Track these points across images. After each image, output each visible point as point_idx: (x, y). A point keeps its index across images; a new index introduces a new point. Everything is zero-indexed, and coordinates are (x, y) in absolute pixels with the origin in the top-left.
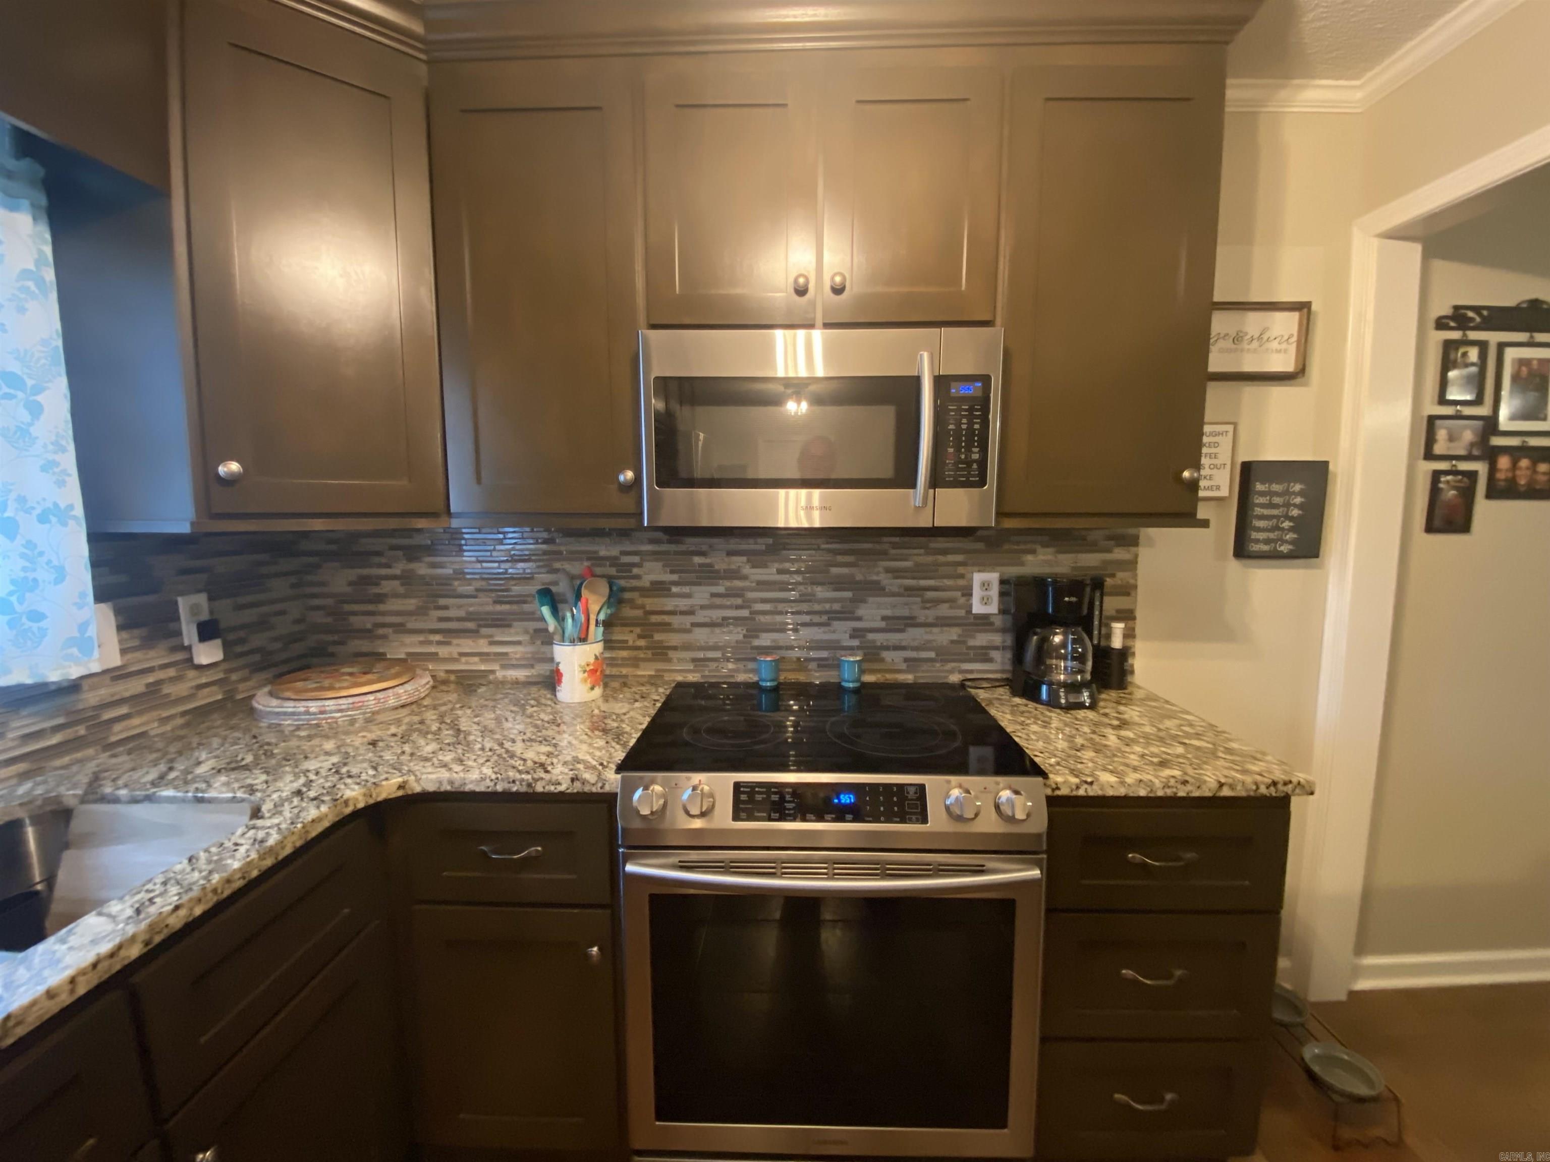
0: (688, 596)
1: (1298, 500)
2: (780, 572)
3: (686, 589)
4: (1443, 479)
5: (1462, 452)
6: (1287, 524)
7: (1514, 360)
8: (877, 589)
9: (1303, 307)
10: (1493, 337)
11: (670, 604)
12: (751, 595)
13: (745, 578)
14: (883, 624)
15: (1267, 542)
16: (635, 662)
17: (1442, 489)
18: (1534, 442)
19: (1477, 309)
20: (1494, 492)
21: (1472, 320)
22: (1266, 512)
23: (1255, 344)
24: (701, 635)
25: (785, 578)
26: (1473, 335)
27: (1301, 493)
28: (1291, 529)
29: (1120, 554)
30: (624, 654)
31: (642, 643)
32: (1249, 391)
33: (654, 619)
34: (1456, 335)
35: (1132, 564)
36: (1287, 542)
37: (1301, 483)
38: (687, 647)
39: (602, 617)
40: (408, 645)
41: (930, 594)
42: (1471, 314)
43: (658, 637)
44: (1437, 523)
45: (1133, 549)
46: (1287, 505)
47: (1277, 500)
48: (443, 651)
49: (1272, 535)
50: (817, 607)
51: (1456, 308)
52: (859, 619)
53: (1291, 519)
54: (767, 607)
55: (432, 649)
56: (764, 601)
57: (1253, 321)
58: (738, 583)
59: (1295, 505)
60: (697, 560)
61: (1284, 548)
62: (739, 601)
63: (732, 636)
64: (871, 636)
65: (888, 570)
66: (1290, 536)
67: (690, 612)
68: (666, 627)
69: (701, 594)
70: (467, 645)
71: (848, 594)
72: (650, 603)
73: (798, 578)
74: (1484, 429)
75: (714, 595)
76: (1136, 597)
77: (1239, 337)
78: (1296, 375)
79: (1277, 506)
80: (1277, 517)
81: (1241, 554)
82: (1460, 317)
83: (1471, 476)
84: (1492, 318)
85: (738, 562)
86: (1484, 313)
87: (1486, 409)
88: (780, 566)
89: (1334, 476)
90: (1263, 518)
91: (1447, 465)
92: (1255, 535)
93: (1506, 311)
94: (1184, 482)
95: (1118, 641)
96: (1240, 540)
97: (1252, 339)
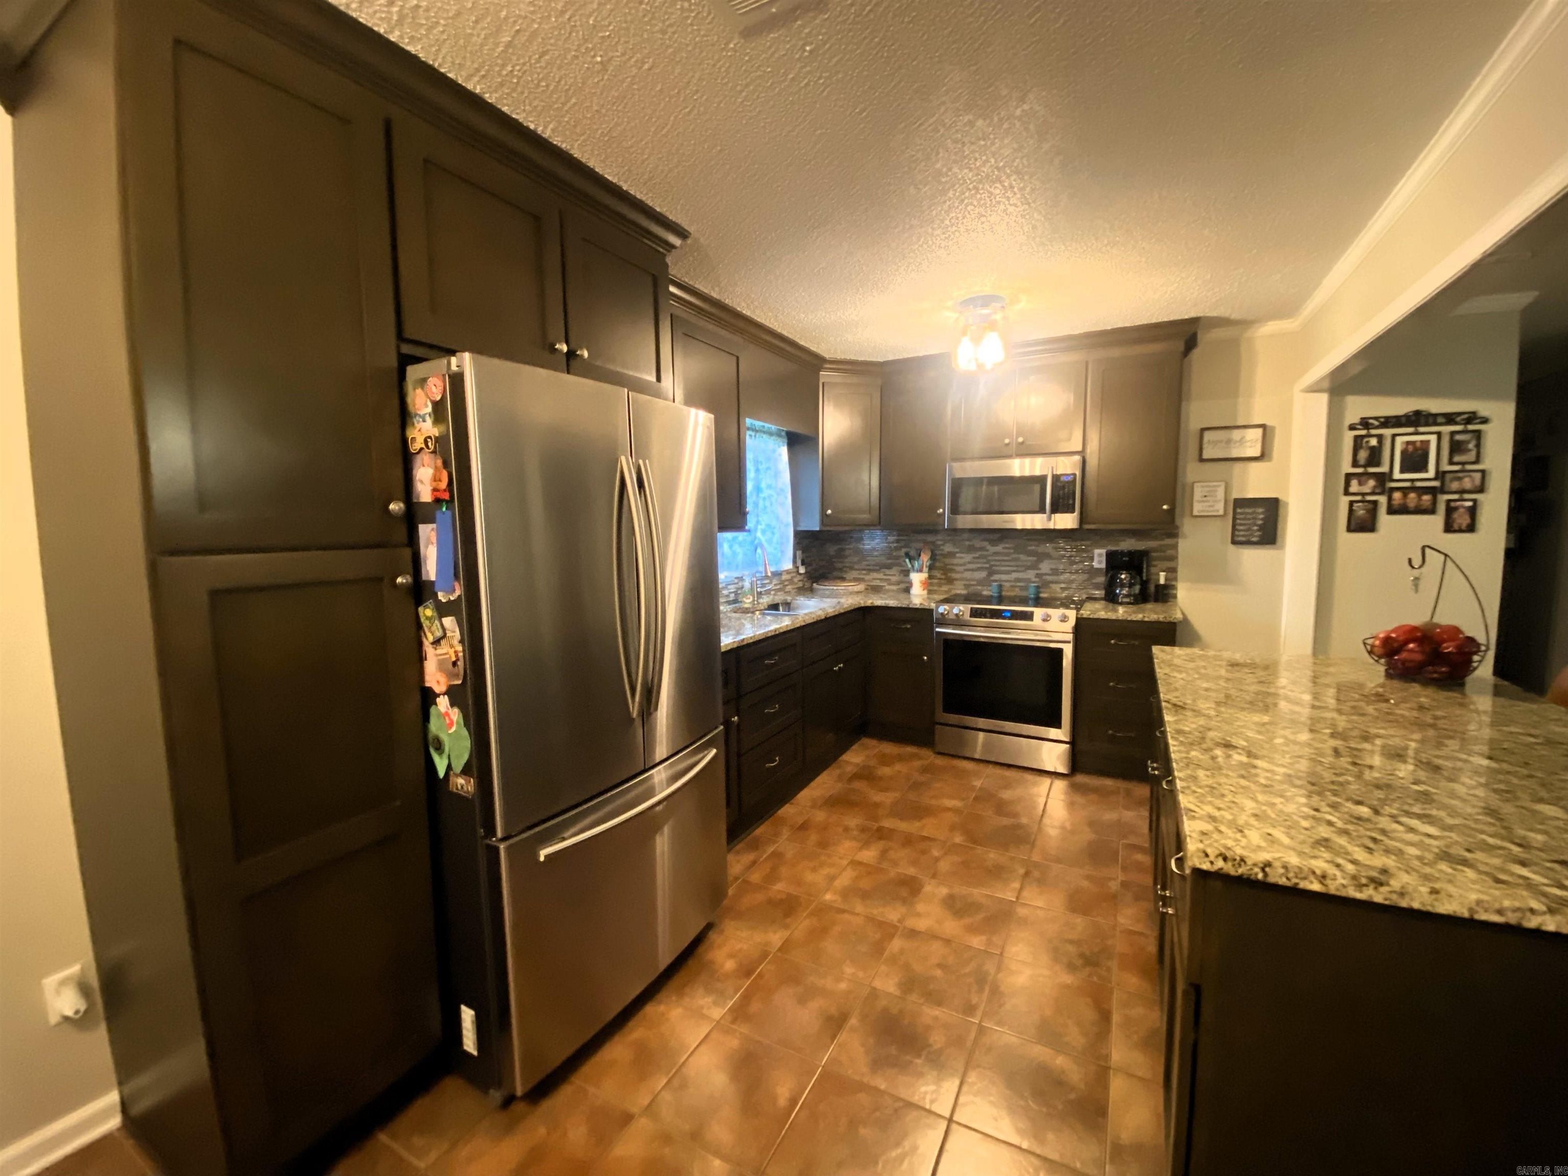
0: (963, 558)
1: (1261, 516)
2: (1004, 548)
3: (962, 555)
4: (1356, 505)
5: (1368, 491)
6: (1255, 528)
7: (1403, 443)
8: (1047, 556)
9: (1263, 426)
10: (1388, 432)
11: (955, 561)
12: (990, 558)
13: (987, 550)
14: (1050, 572)
15: (1243, 536)
16: (940, 585)
17: (1355, 510)
18: (1419, 484)
19: (1376, 418)
20: (1391, 511)
21: (1372, 424)
22: (1242, 522)
23: (1238, 444)
24: (967, 575)
25: (1006, 551)
26: (1373, 432)
27: (1262, 513)
28: (1258, 530)
29: (1168, 542)
30: (936, 581)
31: (943, 577)
32: (1238, 466)
33: (949, 567)
34: (1364, 432)
35: (1175, 547)
36: (1256, 536)
37: (1262, 508)
38: (962, 579)
39: (929, 563)
40: (854, 574)
41: (1073, 559)
42: (1371, 421)
43: (949, 574)
44: (1352, 527)
45: (1176, 540)
46: (1255, 518)
47: (1249, 516)
48: (867, 577)
49: (1246, 533)
50: (1020, 564)
51: (1362, 419)
52: (1040, 569)
53: (1257, 525)
54: (998, 563)
55: (861, 576)
56: (996, 560)
57: (1236, 434)
58: (985, 553)
59: (1259, 519)
60: (967, 543)
61: (1255, 539)
62: (985, 561)
63: (982, 575)
64: (1045, 577)
65: (1054, 548)
66: (1257, 533)
67: (964, 565)
68: (952, 570)
69: (968, 557)
70: (875, 575)
71: (1035, 559)
72: (947, 561)
73: (1012, 551)
74: (1382, 479)
75: (974, 558)
76: (1177, 562)
77: (1229, 441)
78: (1261, 457)
79: (1249, 519)
80: (1249, 524)
81: (1234, 542)
82: (1365, 423)
83: (1375, 503)
84: (1387, 422)
85: (986, 544)
86: (1382, 420)
87: (1384, 469)
88: (1003, 546)
89: (1286, 504)
90: (1241, 525)
91: (1359, 498)
92: (1237, 533)
93: (1397, 418)
94: (1164, 510)
95: (1162, 581)
96: (1234, 536)
97: (1236, 442)
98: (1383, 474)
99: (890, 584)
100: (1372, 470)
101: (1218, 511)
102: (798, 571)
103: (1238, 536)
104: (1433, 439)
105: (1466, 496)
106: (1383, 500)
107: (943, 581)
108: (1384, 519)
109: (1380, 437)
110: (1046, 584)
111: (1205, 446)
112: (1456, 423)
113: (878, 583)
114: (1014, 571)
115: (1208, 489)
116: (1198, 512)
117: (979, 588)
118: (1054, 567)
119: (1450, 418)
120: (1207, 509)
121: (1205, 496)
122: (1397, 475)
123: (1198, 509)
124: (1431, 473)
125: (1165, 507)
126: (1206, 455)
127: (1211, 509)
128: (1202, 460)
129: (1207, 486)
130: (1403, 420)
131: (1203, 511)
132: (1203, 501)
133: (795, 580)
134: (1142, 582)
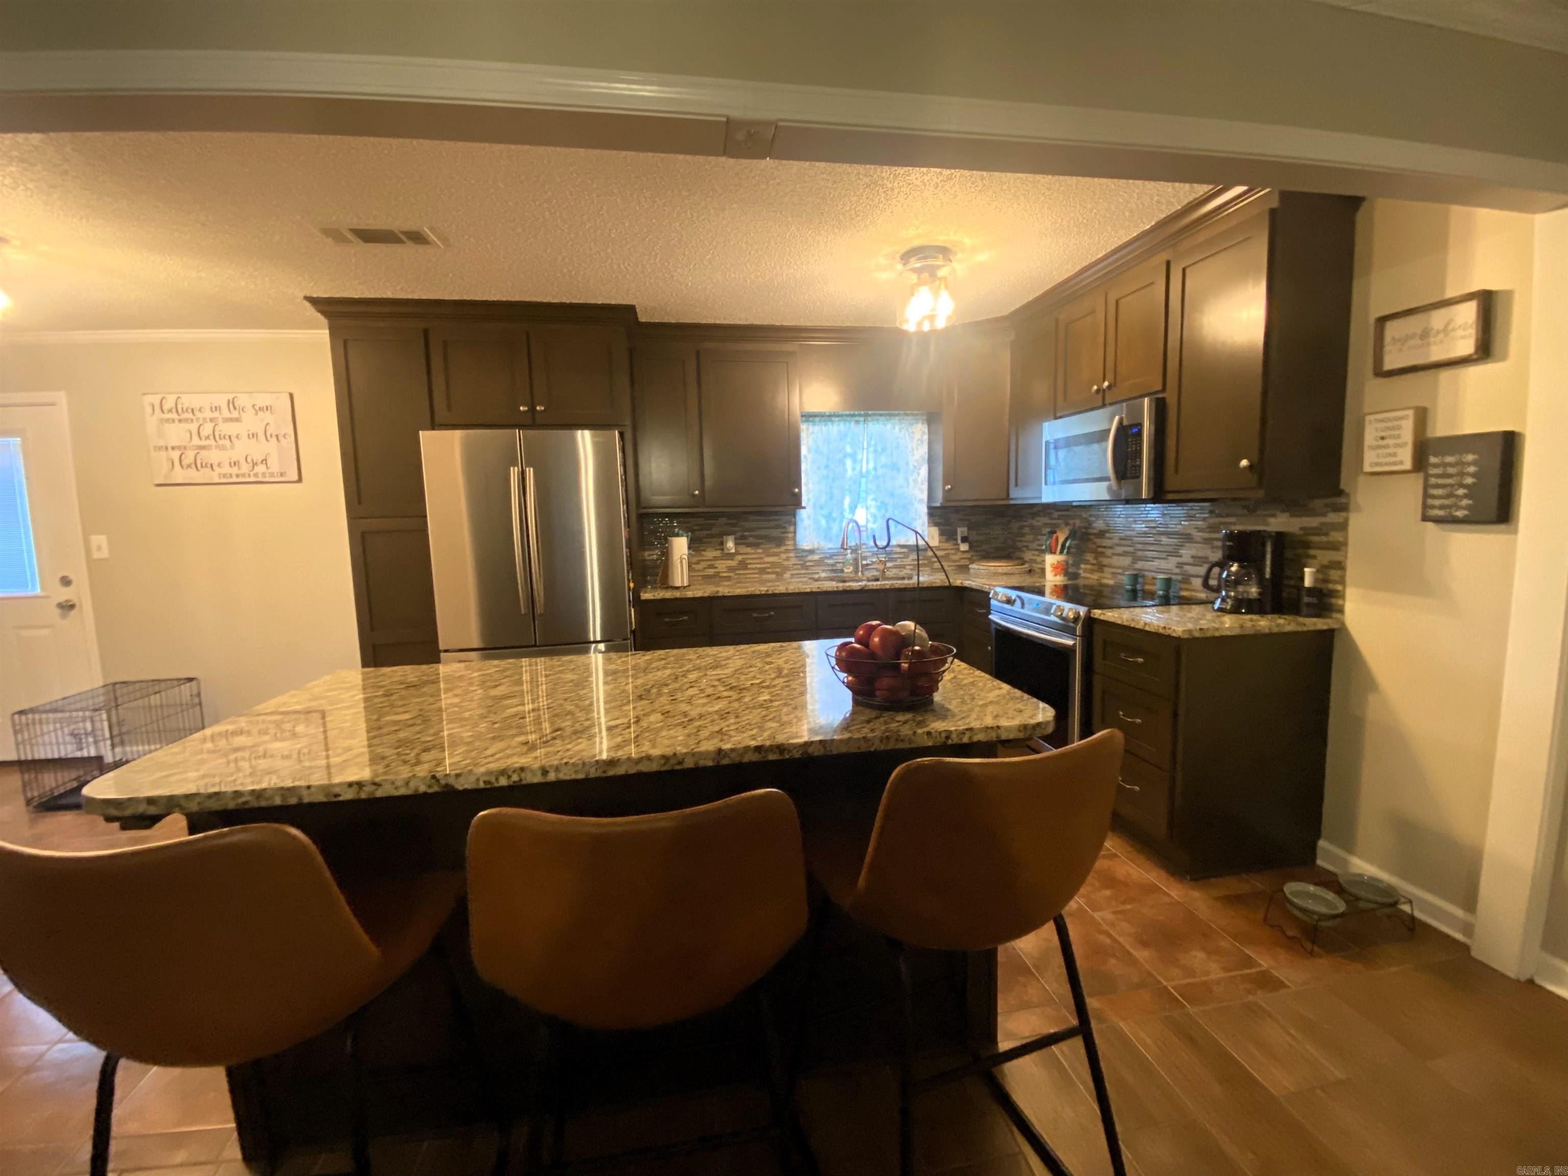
0: (1111, 538)
1: (1472, 469)
6: (1461, 492)
9: (1485, 295)
11: (1104, 542)
12: (1134, 539)
13: (1132, 530)
15: (1442, 507)
22: (1440, 481)
23: (1441, 336)
24: (1116, 561)
25: (1148, 530)
27: (1474, 463)
28: (1466, 496)
29: (1332, 517)
30: (1089, 567)
31: (1094, 562)
32: (1445, 375)
33: (1100, 550)
35: (1343, 527)
36: (1462, 508)
37: (1474, 453)
39: (1067, 545)
43: (1100, 559)
45: (1343, 514)
46: (1462, 474)
47: (1450, 471)
49: (1446, 502)
50: (1161, 549)
53: (1465, 486)
54: (1140, 546)
57: (1437, 318)
58: (1130, 533)
59: (1469, 474)
61: (1460, 514)
62: (1130, 543)
64: (1186, 568)
65: (1195, 527)
66: (1465, 502)
67: (1111, 548)
68: (1102, 554)
69: (1115, 538)
72: (1099, 541)
75: (1121, 539)
76: (1346, 552)
77: (1425, 334)
78: (1486, 352)
79: (1450, 476)
80: (1452, 486)
81: (1425, 518)
89: (1527, 442)
90: (1437, 486)
92: (1430, 501)
94: (1245, 468)
95: (1308, 582)
96: (1425, 506)
97: (1438, 332)
101: (1401, 463)
102: (958, 549)
103: (1433, 507)
107: (1093, 567)
110: (1185, 577)
111: (1388, 348)
114: (1157, 558)
115: (1383, 425)
116: (1371, 465)
117: (1123, 577)
118: (1192, 554)
120: (1384, 460)
121: (1383, 438)
123: (1371, 460)
125: (1244, 463)
126: (1388, 365)
127: (1392, 459)
128: (1381, 373)
129: (1382, 421)
131: (1377, 464)
132: (1379, 447)
133: (954, 557)
134: (1261, 582)
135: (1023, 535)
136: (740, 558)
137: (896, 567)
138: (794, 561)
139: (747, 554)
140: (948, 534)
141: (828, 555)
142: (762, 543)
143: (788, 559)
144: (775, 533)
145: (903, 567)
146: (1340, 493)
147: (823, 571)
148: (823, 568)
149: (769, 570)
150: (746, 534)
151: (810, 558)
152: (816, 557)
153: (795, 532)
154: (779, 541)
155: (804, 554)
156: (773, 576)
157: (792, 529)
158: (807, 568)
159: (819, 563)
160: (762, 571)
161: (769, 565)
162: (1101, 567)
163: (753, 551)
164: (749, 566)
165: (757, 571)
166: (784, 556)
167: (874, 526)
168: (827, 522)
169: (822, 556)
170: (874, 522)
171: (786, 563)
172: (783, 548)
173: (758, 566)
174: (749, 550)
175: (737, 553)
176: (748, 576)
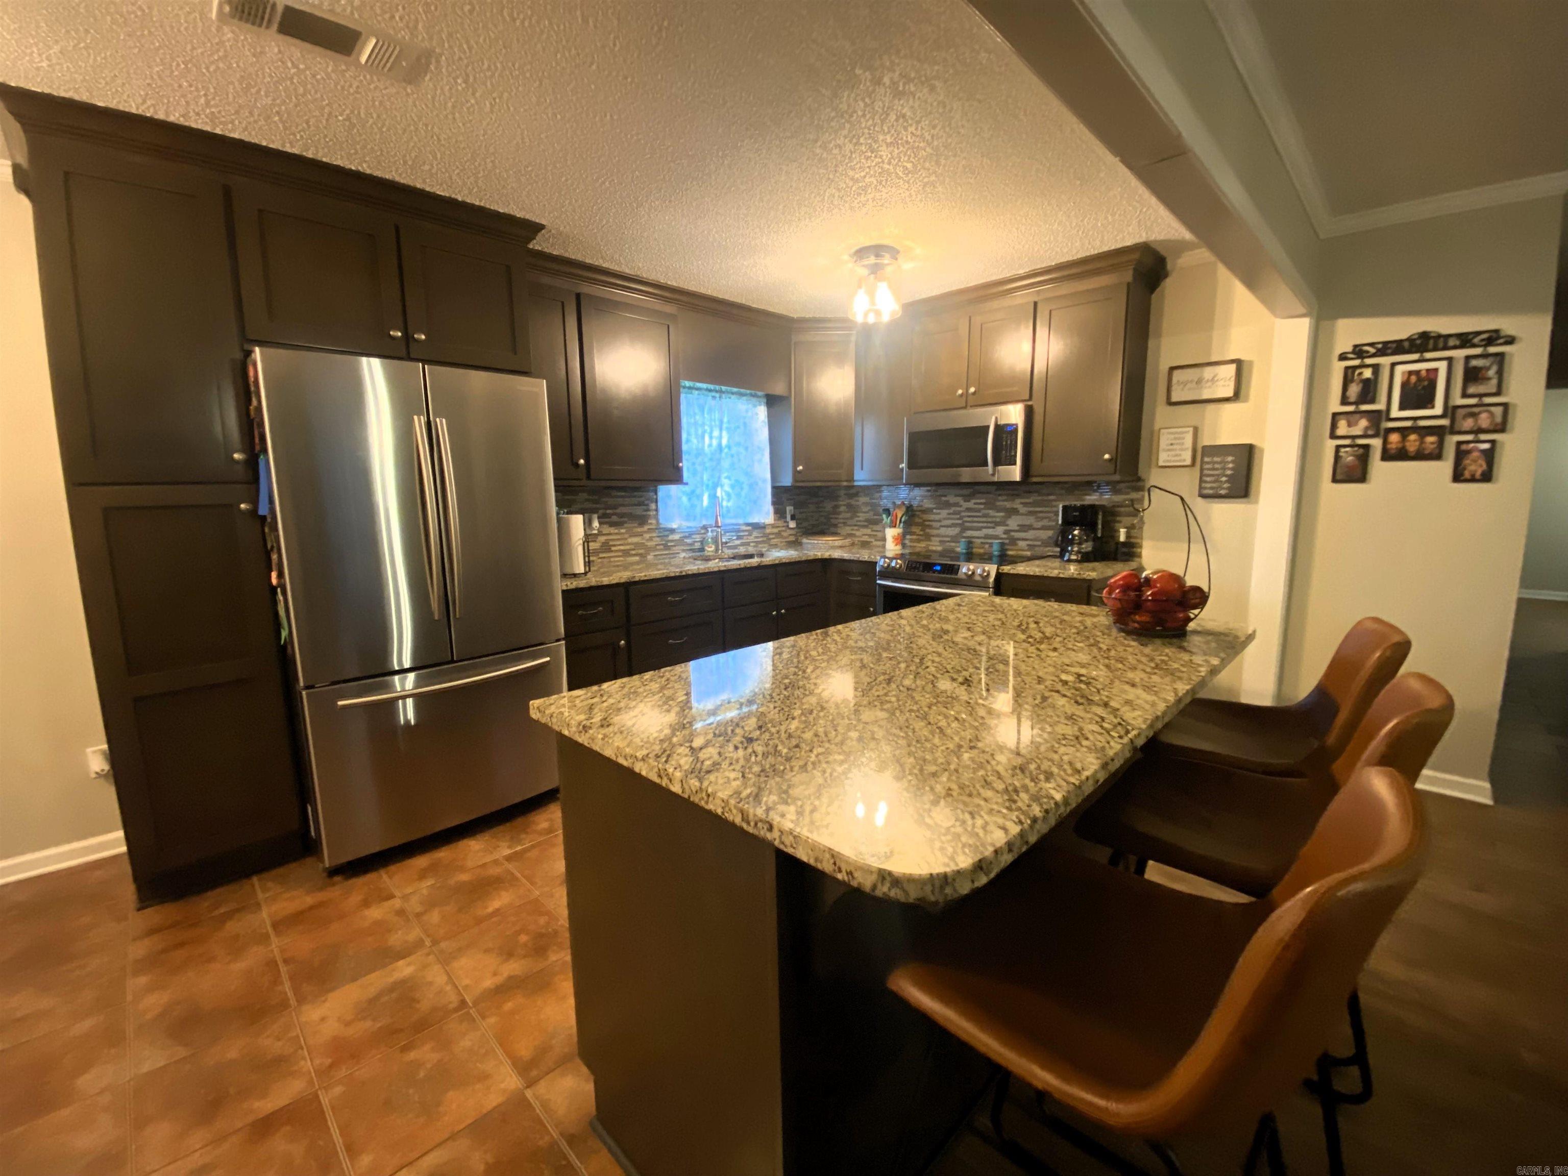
0: (939, 514)
1: (1231, 465)
2: (975, 504)
3: (938, 511)
4: (1343, 450)
5: (1360, 433)
6: (1224, 479)
7: (1403, 373)
8: (1015, 512)
9: (1239, 363)
10: (1385, 361)
11: (932, 517)
12: (963, 514)
13: (960, 506)
14: (1017, 528)
15: (1211, 488)
16: (919, 541)
18: (1422, 423)
19: (1371, 345)
20: (1387, 456)
21: (1368, 352)
22: (1211, 472)
23: (1209, 384)
24: (943, 531)
25: (977, 506)
26: (1369, 361)
27: (1232, 462)
29: (1134, 495)
30: (914, 537)
32: (1211, 407)
33: (927, 523)
34: (1357, 362)
35: (1140, 501)
36: (1224, 488)
37: (1232, 456)
38: (938, 536)
39: (903, 519)
40: (846, 529)
41: (1041, 515)
42: (1366, 348)
43: (928, 530)
44: (1338, 477)
45: (1143, 493)
46: (1224, 469)
47: (1217, 466)
48: (857, 533)
49: (1214, 485)
50: (990, 520)
51: (1356, 346)
52: (1007, 525)
53: (1226, 476)
54: (970, 519)
56: (969, 516)
57: (1208, 372)
58: (959, 509)
59: (1229, 469)
60: (944, 499)
61: (1223, 492)
62: (958, 517)
63: (954, 531)
64: (1013, 534)
65: (1022, 503)
66: (1226, 485)
67: (940, 521)
68: (930, 527)
69: (944, 513)
70: (864, 531)
71: (1002, 514)
72: (926, 517)
73: (982, 506)
74: (1376, 417)
75: (949, 514)
76: (1143, 518)
77: (1199, 381)
78: (1237, 396)
79: (1217, 469)
80: (1218, 475)
81: (1203, 495)
82: (1359, 351)
83: (1367, 447)
84: (1386, 348)
85: (959, 500)
86: (1380, 346)
87: (1380, 406)
88: (973, 501)
89: (1262, 451)
90: (1208, 475)
91: (1347, 442)
92: (1203, 485)
93: (1399, 342)
94: (1106, 460)
95: (1122, 538)
96: (1201, 488)
97: (1208, 381)
98: (1378, 412)
99: (876, 540)
100: (1364, 407)
101: (1184, 460)
102: (788, 526)
103: (1205, 488)
104: (1442, 366)
105: (1483, 437)
106: (1376, 443)
107: (921, 538)
108: (1379, 468)
109: (1376, 368)
110: (1014, 541)
111: (1174, 387)
112: (1474, 346)
113: (866, 538)
114: (985, 528)
115: (1173, 436)
116: (1164, 461)
117: (953, 544)
118: (1020, 523)
119: (1465, 340)
120: (1173, 459)
121: (1172, 444)
122: (1395, 413)
123: (1164, 458)
124: (1438, 409)
125: (1107, 456)
126: (1175, 398)
127: (1178, 458)
128: (1170, 403)
129: (1173, 433)
130: (1406, 344)
131: (1168, 461)
132: (1169, 450)
133: (785, 534)
134: (1095, 539)
135: (839, 513)
136: (602, 539)
137: (742, 544)
138: (657, 541)
139: (610, 534)
140: (779, 512)
141: (687, 534)
142: (626, 522)
143: (651, 539)
144: (638, 511)
145: (748, 544)
146: (1139, 479)
147: (684, 551)
148: (683, 548)
149: (633, 552)
150: (608, 511)
151: (671, 537)
152: (676, 537)
153: (657, 510)
154: (642, 520)
155: (666, 533)
156: (637, 558)
157: (653, 506)
158: (666, 547)
159: (680, 542)
160: (626, 553)
161: (633, 547)
162: (928, 537)
163: (616, 531)
164: (613, 548)
165: (620, 554)
166: (647, 536)
167: (730, 504)
168: (690, 499)
169: (682, 535)
170: (728, 501)
171: (650, 544)
172: (646, 528)
173: (622, 548)
174: (613, 530)
175: (600, 533)
176: (612, 559)
